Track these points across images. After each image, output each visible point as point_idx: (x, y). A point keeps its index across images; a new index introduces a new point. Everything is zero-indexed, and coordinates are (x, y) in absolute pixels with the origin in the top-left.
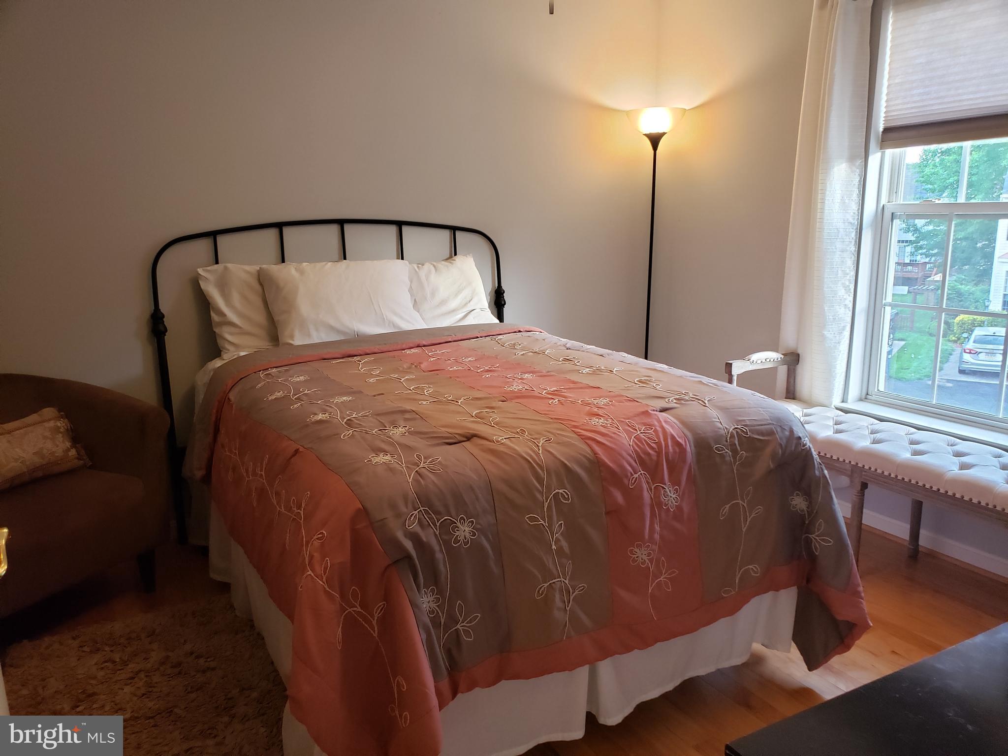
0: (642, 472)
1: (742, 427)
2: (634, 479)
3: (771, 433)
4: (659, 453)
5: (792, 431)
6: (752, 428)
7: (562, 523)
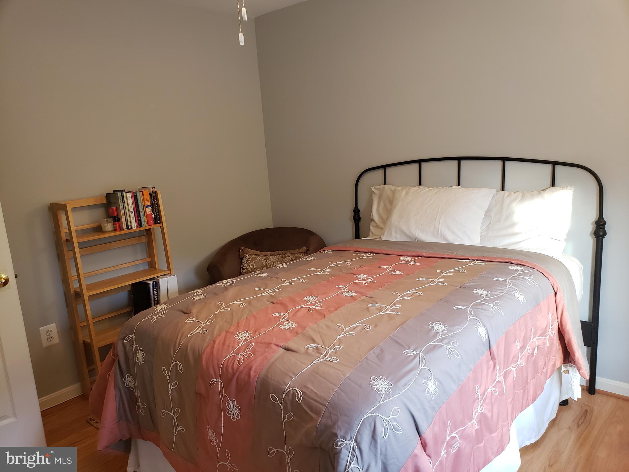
0: (220, 380)
1: (300, 393)
2: (213, 382)
3: (318, 412)
4: (234, 374)
5: (335, 424)
6: (307, 398)
7: (177, 383)
